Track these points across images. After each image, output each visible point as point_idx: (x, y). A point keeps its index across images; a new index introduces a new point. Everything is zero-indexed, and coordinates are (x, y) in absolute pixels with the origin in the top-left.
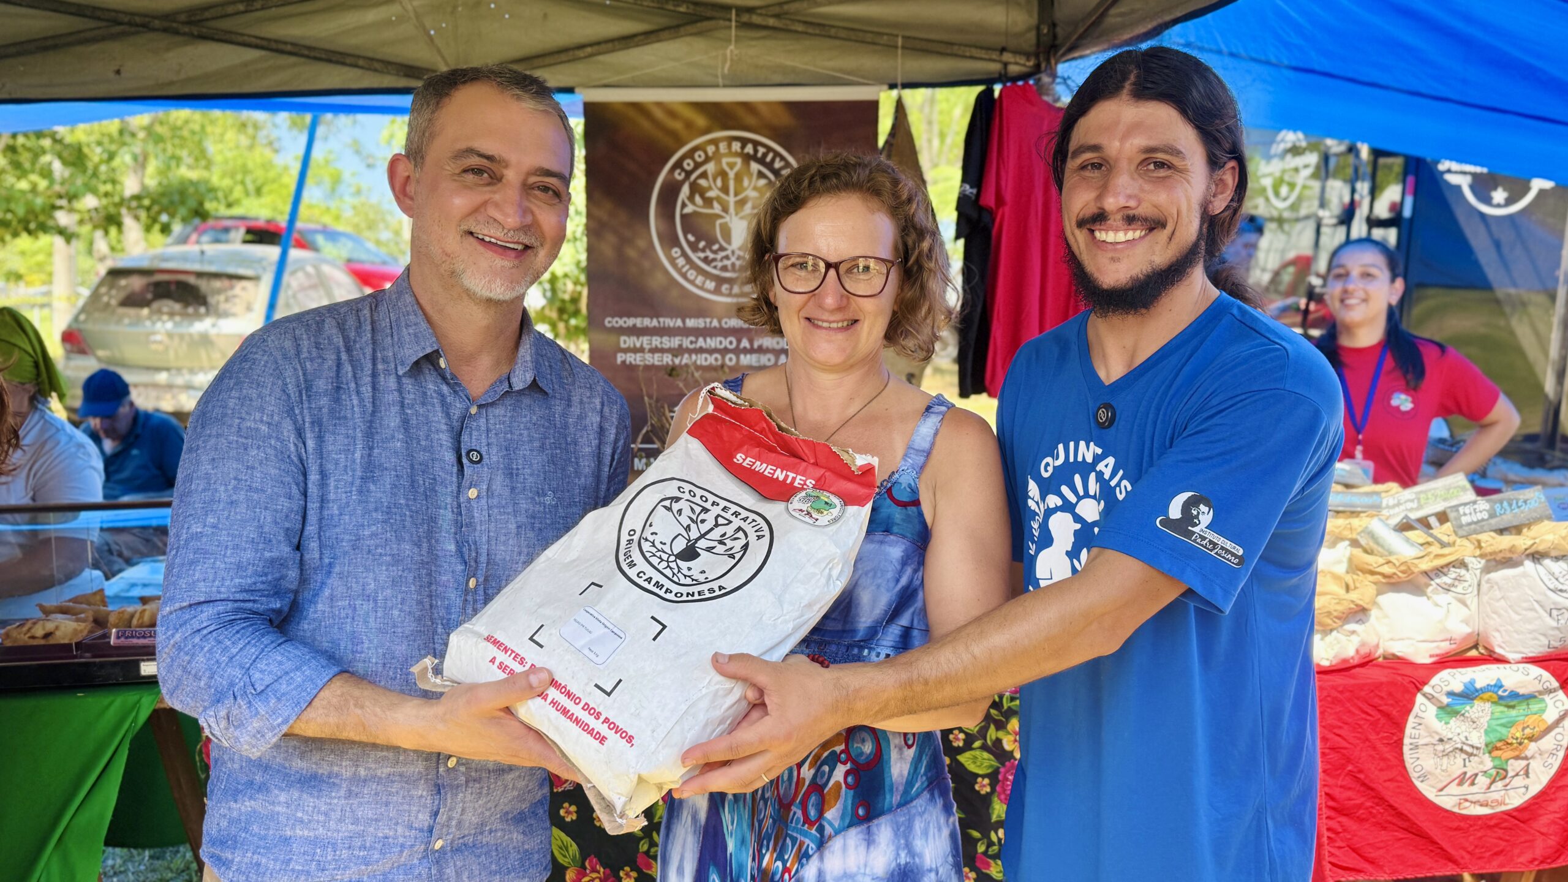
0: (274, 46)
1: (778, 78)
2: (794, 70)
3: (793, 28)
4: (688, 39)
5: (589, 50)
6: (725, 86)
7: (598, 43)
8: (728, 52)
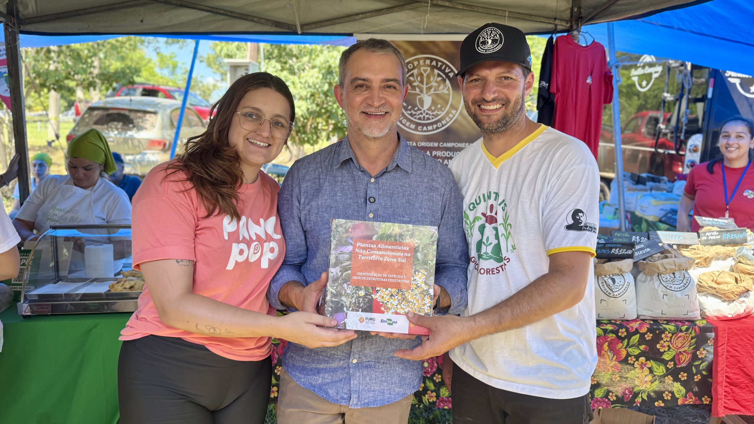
0: (215, 10)
1: (448, 30)
2: (456, 27)
3: (457, 7)
4: (407, 11)
5: (361, 16)
6: (424, 34)
7: (365, 13)
8: (426, 18)
